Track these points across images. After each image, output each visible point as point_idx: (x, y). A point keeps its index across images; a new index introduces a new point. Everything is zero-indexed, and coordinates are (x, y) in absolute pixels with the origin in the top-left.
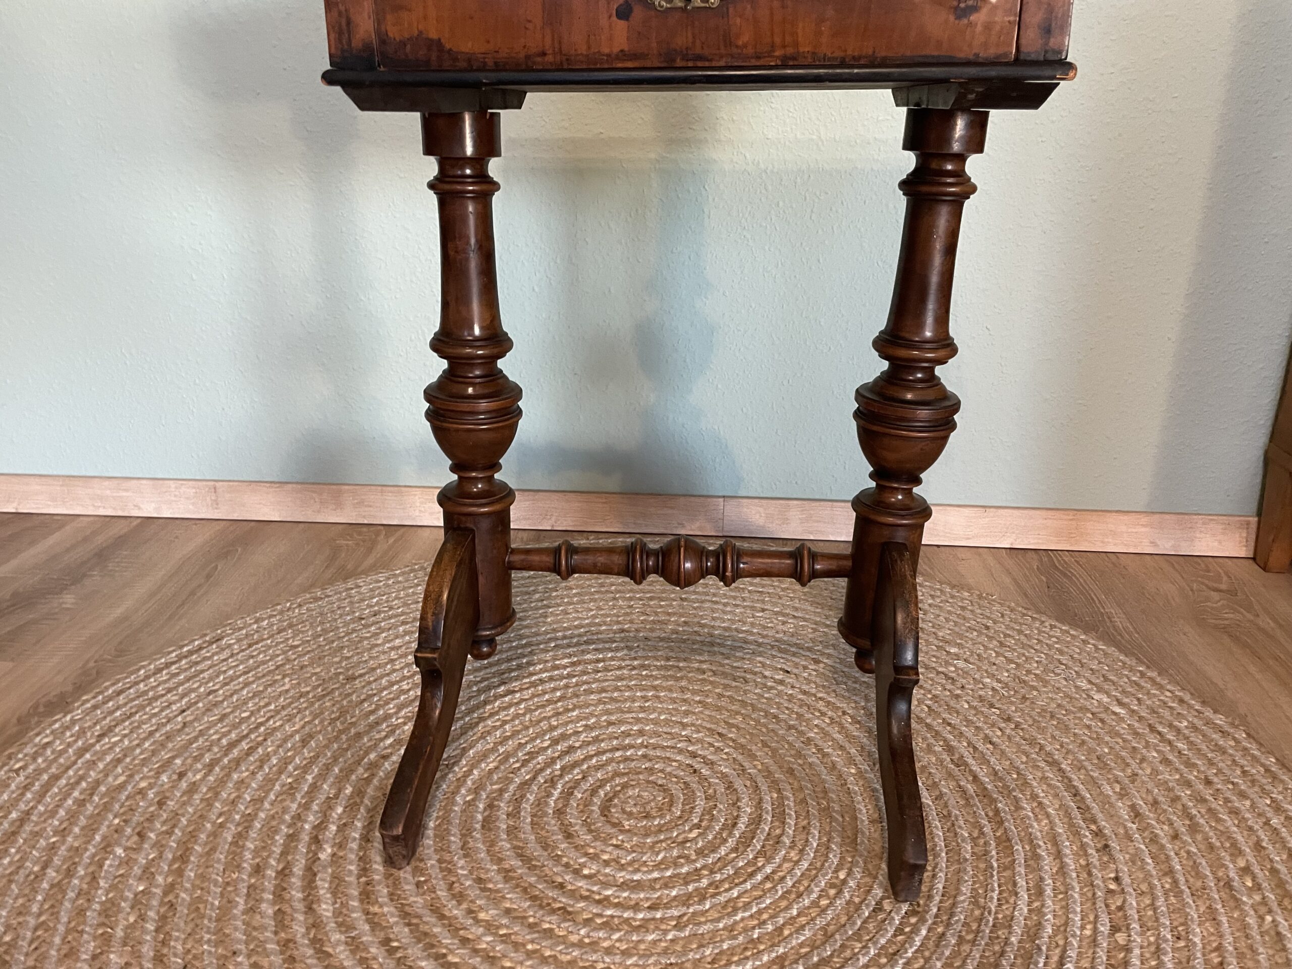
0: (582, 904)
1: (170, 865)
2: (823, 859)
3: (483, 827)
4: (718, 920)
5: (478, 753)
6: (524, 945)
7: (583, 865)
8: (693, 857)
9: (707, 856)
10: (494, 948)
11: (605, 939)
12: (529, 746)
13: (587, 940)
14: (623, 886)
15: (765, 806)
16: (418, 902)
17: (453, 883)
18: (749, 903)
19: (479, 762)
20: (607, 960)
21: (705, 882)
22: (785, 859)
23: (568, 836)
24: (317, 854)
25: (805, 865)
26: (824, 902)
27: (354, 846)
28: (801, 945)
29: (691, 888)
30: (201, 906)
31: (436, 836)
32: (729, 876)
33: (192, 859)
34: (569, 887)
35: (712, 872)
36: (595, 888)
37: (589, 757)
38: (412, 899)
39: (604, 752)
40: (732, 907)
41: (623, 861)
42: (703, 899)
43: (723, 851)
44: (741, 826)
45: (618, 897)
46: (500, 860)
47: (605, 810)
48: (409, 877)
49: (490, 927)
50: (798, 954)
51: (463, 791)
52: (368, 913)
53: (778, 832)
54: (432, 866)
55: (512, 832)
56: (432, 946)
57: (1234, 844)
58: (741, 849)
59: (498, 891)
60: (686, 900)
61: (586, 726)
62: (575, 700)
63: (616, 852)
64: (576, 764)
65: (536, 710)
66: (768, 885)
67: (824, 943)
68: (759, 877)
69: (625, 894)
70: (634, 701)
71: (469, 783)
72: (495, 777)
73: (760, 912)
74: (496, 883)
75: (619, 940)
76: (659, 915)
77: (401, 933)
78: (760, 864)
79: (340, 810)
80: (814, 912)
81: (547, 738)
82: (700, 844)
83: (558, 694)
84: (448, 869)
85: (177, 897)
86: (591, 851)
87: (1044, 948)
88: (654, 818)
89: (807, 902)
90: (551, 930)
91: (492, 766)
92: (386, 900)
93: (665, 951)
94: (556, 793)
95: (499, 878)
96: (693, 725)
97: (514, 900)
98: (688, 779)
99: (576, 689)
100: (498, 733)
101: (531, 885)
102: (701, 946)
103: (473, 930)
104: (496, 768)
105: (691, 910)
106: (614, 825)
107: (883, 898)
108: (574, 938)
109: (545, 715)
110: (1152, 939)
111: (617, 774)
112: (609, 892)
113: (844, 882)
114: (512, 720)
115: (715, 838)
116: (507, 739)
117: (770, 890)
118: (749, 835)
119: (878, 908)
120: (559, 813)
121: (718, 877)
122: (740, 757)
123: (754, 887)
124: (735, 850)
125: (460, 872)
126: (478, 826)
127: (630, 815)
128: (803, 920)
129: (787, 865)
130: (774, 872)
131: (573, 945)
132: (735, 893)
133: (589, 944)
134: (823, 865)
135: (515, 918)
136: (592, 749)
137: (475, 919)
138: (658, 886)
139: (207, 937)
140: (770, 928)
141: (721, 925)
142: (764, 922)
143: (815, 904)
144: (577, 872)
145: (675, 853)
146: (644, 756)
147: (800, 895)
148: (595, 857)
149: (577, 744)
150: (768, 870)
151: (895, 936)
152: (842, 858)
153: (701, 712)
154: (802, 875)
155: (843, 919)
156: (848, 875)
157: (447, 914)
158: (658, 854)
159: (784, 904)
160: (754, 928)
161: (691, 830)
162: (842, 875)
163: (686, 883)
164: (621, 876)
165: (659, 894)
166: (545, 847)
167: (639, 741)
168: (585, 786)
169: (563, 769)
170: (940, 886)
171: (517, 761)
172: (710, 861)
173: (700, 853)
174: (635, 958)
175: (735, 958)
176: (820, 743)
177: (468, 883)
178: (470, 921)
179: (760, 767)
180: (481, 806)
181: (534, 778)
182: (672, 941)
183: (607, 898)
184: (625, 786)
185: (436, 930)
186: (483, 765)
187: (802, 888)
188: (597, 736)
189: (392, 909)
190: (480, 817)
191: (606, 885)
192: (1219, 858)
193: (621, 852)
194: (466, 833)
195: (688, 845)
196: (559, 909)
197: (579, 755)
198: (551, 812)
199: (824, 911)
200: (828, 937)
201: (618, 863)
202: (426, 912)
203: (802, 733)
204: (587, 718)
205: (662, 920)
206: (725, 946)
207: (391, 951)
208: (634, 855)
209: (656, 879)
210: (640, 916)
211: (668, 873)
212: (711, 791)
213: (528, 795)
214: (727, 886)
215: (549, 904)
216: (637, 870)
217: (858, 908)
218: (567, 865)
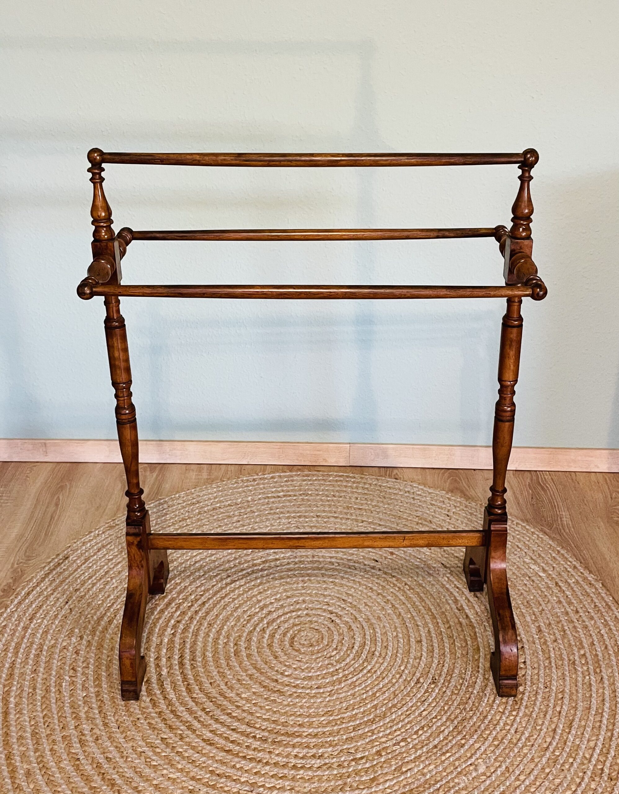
0: (287, 688)
1: (94, 683)
2: (394, 661)
3: (235, 655)
4: (348, 691)
5: (224, 617)
6: (264, 707)
7: (285, 671)
8: (335, 664)
9: (341, 663)
10: (251, 709)
11: (299, 702)
12: (249, 612)
13: (291, 703)
14: (304, 679)
15: (367, 637)
16: (214, 692)
17: (227, 682)
18: (361, 683)
19: (226, 622)
20: (301, 711)
21: (341, 675)
22: (376, 662)
23: (276, 657)
24: (160, 673)
25: (386, 664)
26: (394, 681)
27: (177, 667)
28: (384, 700)
29: (335, 678)
30: (116, 700)
31: (213, 660)
32: (352, 672)
33: (103, 679)
34: (280, 681)
35: (344, 670)
36: (292, 681)
37: (279, 617)
38: (210, 690)
39: (287, 613)
40: (353, 685)
41: (303, 668)
42: (340, 683)
43: (348, 660)
44: (356, 648)
45: (303, 684)
46: (246, 671)
47: (291, 644)
48: (207, 681)
49: (247, 700)
50: (383, 703)
51: (221, 637)
52: (192, 698)
53: (373, 649)
54: (216, 675)
55: (249, 656)
56: (225, 710)
57: (581, 643)
58: (356, 659)
59: (249, 684)
60: (333, 683)
61: (276, 599)
62: (268, 585)
63: (299, 664)
64: (274, 620)
65: (248, 591)
66: (369, 675)
67: (394, 699)
68: (365, 671)
69: (306, 683)
70: (298, 584)
71: (224, 633)
72: (236, 629)
73: (366, 687)
74: (247, 681)
75: (305, 703)
76: (321, 691)
77: (209, 706)
78: (365, 666)
79: (165, 651)
80: (390, 685)
81: (257, 606)
82: (338, 658)
83: (259, 581)
84: (223, 675)
85: (103, 697)
86: (287, 664)
87: (488, 695)
88: (315, 646)
89: (386, 681)
90: (275, 700)
91: (232, 624)
92: (199, 691)
93: (325, 706)
94: (267, 636)
95: (248, 678)
96: (330, 596)
97: (256, 688)
98: (329, 625)
99: (267, 577)
100: (232, 605)
101: (262, 681)
102: (341, 703)
103: (241, 702)
104: (235, 625)
105: (336, 688)
106: (296, 651)
107: (420, 678)
108: (285, 703)
109: (254, 594)
110: (535, 689)
111: (295, 625)
112: (298, 682)
113: (403, 671)
114: (238, 598)
115: (344, 654)
116: (237, 608)
117: (370, 677)
118: (360, 652)
119: (418, 682)
120: (270, 646)
121: (347, 672)
122: (354, 612)
123: (363, 676)
124: (354, 659)
125: (229, 677)
126: (233, 655)
127: (304, 644)
128: (385, 689)
129: (377, 665)
130: (371, 669)
131: (286, 705)
132: (355, 679)
133: (292, 705)
134: (394, 664)
135: (258, 696)
136: (280, 612)
137: (240, 697)
138: (320, 678)
139: (123, 713)
140: (370, 693)
141: (349, 694)
142: (368, 691)
143: (390, 682)
144: (282, 674)
145: (326, 662)
146: (307, 614)
147: (383, 678)
148: (289, 667)
149: (273, 610)
150: (369, 668)
151: (424, 693)
152: (403, 661)
153: (333, 588)
154: (385, 669)
155: (402, 687)
156: (405, 668)
157: (227, 695)
158: (318, 663)
159: (376, 683)
160: (363, 694)
161: (333, 651)
162: (402, 668)
163: (333, 676)
164: (303, 675)
165: (321, 682)
166: (266, 663)
167: (304, 606)
168: (280, 632)
169: (268, 623)
170: (446, 670)
171: (245, 620)
172: (342, 665)
173: (337, 662)
174: (313, 709)
175: (356, 707)
176: (393, 602)
177: (234, 682)
178: (239, 698)
179: (364, 617)
180: (232, 645)
181: (255, 629)
182: (328, 701)
183: (298, 685)
184: (299, 631)
185: (224, 703)
186: (228, 623)
187: (384, 675)
188: (282, 605)
189: (202, 695)
190: (232, 650)
191: (296, 679)
192: (573, 650)
193: (302, 664)
194: (228, 659)
195: (332, 658)
196: (278, 691)
197: (275, 615)
198: (265, 646)
199: (394, 685)
200: (396, 696)
201: (301, 669)
202: (217, 695)
203: (384, 597)
204: (275, 595)
205: (323, 693)
206: (351, 702)
207: (207, 713)
208: (308, 664)
209: (318, 675)
210: (314, 692)
211: (324, 672)
212: (341, 631)
213: (253, 638)
214: (351, 676)
215: (272, 689)
216: (310, 672)
217: (409, 682)
218: (277, 671)
